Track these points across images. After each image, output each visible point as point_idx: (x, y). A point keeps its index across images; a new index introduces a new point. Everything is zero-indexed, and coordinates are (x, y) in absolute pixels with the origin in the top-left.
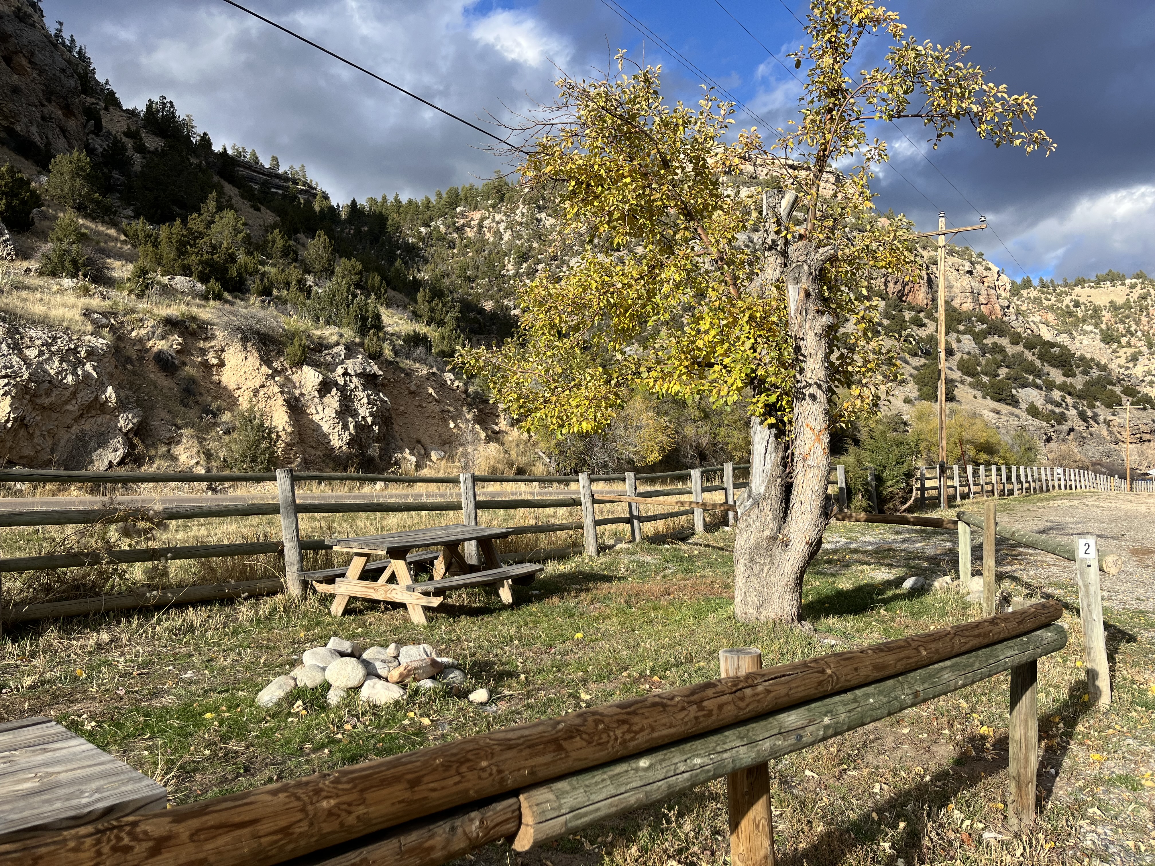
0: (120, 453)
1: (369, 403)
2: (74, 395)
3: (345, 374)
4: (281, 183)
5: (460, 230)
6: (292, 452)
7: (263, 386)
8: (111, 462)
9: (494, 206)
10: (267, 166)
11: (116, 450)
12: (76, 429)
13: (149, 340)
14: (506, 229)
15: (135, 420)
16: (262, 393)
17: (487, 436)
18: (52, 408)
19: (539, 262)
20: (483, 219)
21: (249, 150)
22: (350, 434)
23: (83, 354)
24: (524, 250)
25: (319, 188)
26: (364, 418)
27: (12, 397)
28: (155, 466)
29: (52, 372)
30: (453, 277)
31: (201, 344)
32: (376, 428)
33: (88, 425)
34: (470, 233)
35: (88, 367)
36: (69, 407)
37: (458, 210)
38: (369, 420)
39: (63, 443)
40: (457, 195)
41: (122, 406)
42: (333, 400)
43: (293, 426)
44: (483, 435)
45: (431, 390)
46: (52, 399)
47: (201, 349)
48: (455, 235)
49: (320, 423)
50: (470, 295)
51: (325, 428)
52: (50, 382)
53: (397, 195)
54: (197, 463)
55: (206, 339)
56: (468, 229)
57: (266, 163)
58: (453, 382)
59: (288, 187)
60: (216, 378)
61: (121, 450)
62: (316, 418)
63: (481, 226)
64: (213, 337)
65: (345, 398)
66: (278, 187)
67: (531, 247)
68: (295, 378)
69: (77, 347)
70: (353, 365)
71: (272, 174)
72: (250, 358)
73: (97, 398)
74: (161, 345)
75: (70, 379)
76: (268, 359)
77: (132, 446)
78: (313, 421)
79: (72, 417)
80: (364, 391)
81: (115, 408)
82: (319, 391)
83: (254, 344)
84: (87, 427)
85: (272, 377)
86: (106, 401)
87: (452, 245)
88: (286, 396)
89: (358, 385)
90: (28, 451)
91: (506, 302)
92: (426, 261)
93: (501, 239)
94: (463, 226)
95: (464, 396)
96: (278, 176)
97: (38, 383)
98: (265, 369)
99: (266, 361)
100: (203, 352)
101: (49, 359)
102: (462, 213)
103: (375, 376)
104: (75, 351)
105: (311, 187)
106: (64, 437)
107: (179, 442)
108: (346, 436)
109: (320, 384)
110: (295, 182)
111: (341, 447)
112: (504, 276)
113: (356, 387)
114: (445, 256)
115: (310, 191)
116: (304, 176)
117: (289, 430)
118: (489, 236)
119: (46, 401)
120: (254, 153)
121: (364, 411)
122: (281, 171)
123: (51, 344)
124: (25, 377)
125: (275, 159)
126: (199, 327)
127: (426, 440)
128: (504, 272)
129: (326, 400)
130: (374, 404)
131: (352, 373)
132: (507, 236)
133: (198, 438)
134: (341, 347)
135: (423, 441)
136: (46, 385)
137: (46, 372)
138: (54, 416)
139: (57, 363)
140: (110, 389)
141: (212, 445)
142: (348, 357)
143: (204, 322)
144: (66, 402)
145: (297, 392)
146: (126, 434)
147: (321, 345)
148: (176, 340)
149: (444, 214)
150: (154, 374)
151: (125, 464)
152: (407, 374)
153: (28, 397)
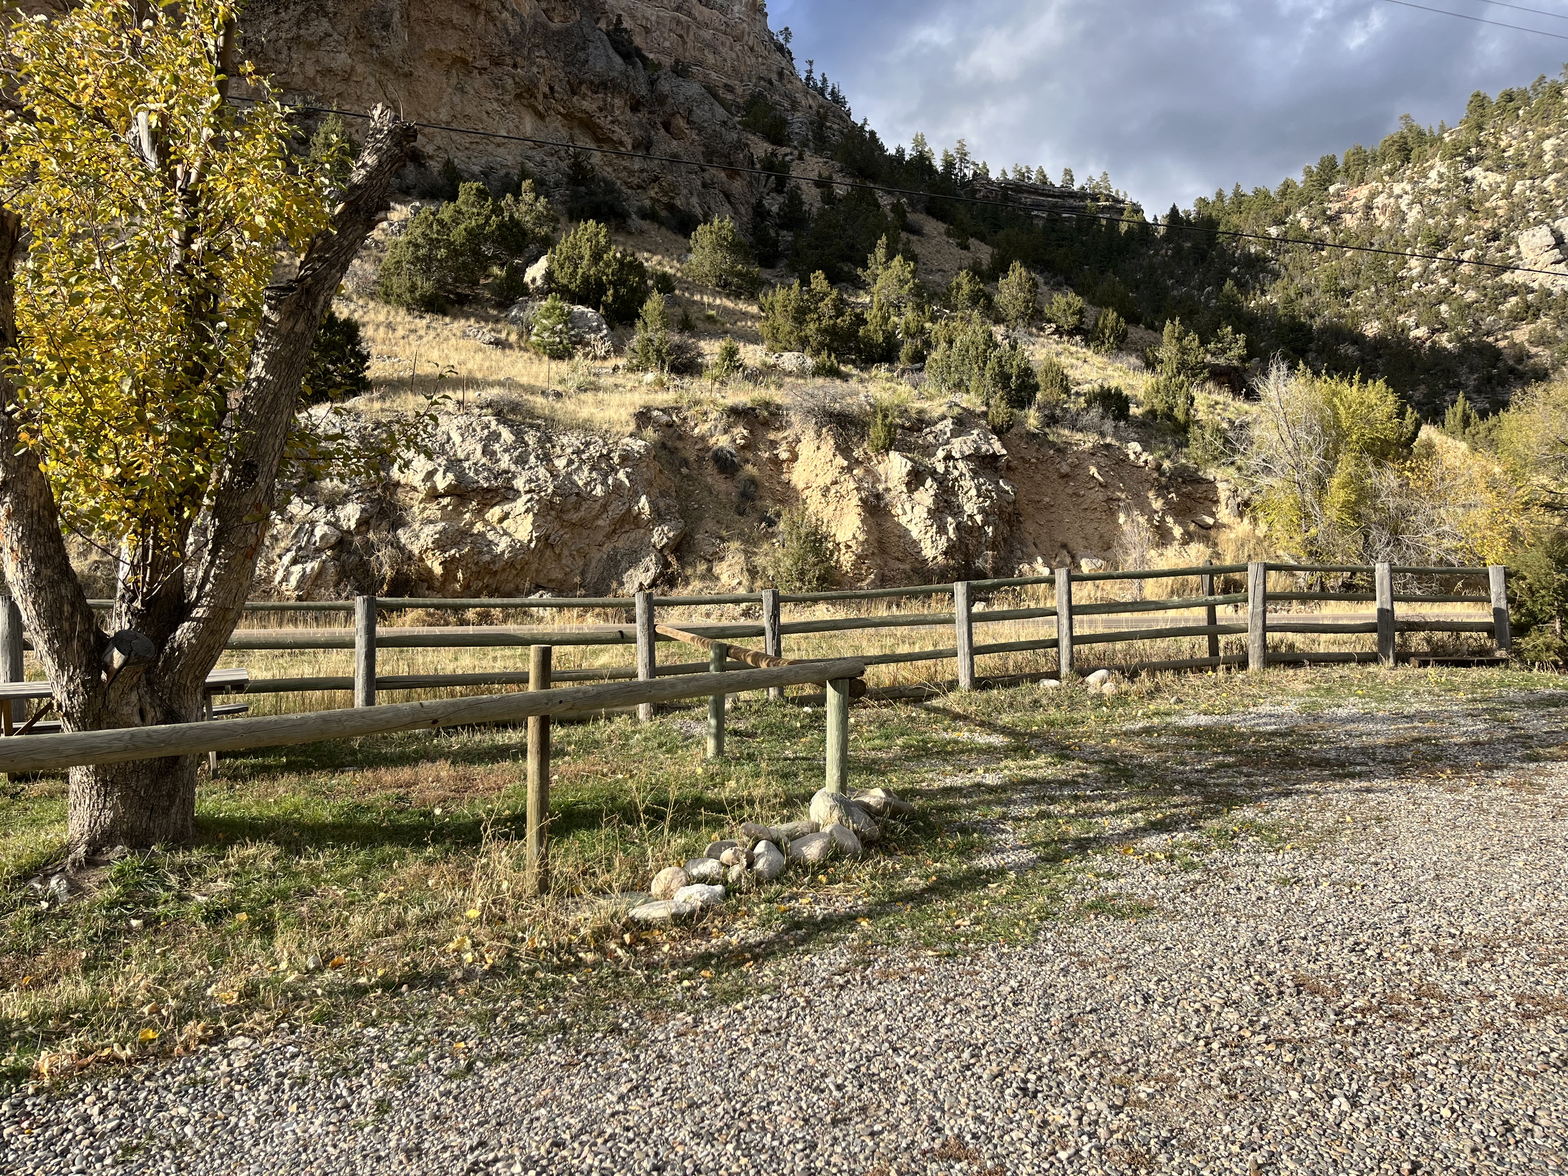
0: (651, 574)
1: (979, 496)
2: (605, 507)
3: (949, 457)
4: (1077, 203)
5: (1333, 220)
6: (864, 567)
7: (835, 483)
8: (641, 584)
9: (1391, 174)
10: (1058, 185)
11: (647, 570)
12: (607, 547)
13: (712, 436)
14: (1410, 205)
15: (671, 535)
16: (833, 491)
17: (1186, 532)
18: (582, 524)
19: (1465, 247)
20: (1373, 195)
21: (1035, 169)
22: (949, 539)
23: (616, 460)
24: (1439, 232)
25: (1128, 200)
26: (971, 517)
27: (535, 515)
28: (690, 588)
29: (580, 483)
30: (1317, 294)
31: (772, 436)
32: (990, 530)
33: (622, 543)
34: (1350, 221)
35: (621, 475)
36: (600, 522)
37: (1332, 189)
38: (979, 518)
39: (594, 563)
40: (1334, 166)
41: (659, 517)
42: (926, 496)
43: (868, 532)
44: (1177, 531)
45: (1093, 470)
46: (582, 513)
47: (771, 441)
48: (1326, 229)
49: (909, 527)
50: (1344, 316)
51: (915, 533)
52: (578, 494)
53: (1238, 186)
54: (740, 583)
55: (778, 429)
56: (1347, 216)
57: (1056, 180)
58: (1138, 456)
59: (1085, 207)
60: (784, 478)
61: (653, 571)
62: (903, 520)
63: (1369, 208)
64: (789, 424)
65: (945, 492)
66: (1072, 209)
67: (1452, 226)
68: (881, 469)
69: (610, 451)
70: (960, 446)
71: (1065, 194)
72: (823, 448)
73: (629, 510)
74: (722, 441)
75: (599, 491)
76: (849, 447)
77: (667, 565)
78: (899, 524)
79: (603, 533)
80: (973, 479)
81: (649, 521)
82: (908, 484)
83: (830, 429)
84: (620, 544)
85: (849, 469)
86: (640, 513)
87: (1319, 244)
88: (863, 494)
89: (965, 471)
90: (557, 574)
91: (1401, 319)
92: (1276, 276)
93: (1404, 220)
94: (1340, 212)
95: (1155, 475)
96: (1072, 195)
97: (565, 496)
98: (841, 461)
99: (844, 449)
100: (774, 444)
101: (579, 468)
102: (1338, 194)
103: (995, 457)
104: (608, 457)
105: (1116, 200)
106: (596, 556)
107: (722, 559)
108: (943, 543)
109: (909, 474)
110: (1095, 198)
111: (935, 558)
112: (1402, 278)
113: (962, 475)
114: (1306, 264)
115: (1116, 206)
116: (1108, 188)
117: (861, 537)
118: (1383, 220)
119: (575, 517)
120: (1041, 172)
121: (970, 508)
122: (1076, 187)
123: (583, 452)
124: (550, 491)
125: (1068, 172)
126: (771, 414)
127: (1076, 544)
128: (1403, 273)
129: (916, 495)
130: (986, 497)
131: (957, 456)
132: (1413, 215)
133: (745, 552)
134: (949, 422)
135: (1071, 545)
136: (574, 498)
137: (574, 483)
138: (585, 533)
139: (586, 473)
140: (643, 499)
141: (760, 561)
142: (955, 434)
143: (779, 407)
144: (597, 517)
145: (881, 487)
146: (661, 551)
147: (921, 421)
148: (740, 432)
149: (1305, 200)
150: (712, 477)
151: (657, 586)
152: (1059, 450)
153: (553, 513)
